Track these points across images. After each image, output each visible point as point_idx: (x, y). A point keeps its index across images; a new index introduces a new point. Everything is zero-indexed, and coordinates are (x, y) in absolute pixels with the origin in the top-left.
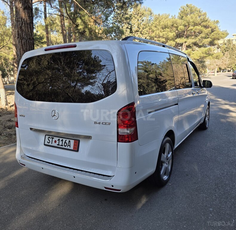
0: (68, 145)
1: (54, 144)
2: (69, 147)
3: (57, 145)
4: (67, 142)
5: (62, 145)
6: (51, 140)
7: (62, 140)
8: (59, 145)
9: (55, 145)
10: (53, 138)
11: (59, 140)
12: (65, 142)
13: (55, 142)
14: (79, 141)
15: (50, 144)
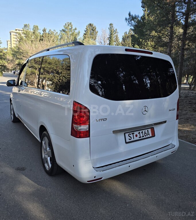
0: (148, 134)
1: (136, 138)
2: (148, 135)
3: (139, 138)
4: (146, 132)
5: (143, 136)
6: (132, 136)
7: (142, 132)
8: (141, 137)
9: (138, 138)
10: (133, 134)
11: (139, 133)
12: (145, 133)
13: (136, 136)
14: (153, 128)
15: (132, 140)
